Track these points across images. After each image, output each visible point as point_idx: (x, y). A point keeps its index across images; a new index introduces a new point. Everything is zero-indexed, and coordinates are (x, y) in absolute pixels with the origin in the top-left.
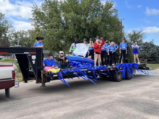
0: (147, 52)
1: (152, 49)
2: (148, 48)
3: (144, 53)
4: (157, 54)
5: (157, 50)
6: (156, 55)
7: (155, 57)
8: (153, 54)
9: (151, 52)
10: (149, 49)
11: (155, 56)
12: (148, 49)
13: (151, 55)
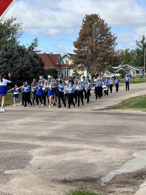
0: (12, 65)
1: (21, 59)
2: (13, 58)
3: (5, 69)
4: (31, 70)
5: (32, 61)
6: (29, 72)
7: (27, 76)
8: (23, 71)
9: (18, 65)
10: (15, 59)
11: (27, 74)
12: (13, 60)
13: (20, 73)
